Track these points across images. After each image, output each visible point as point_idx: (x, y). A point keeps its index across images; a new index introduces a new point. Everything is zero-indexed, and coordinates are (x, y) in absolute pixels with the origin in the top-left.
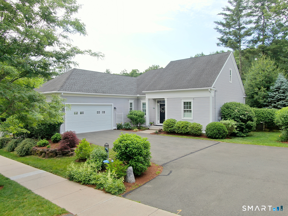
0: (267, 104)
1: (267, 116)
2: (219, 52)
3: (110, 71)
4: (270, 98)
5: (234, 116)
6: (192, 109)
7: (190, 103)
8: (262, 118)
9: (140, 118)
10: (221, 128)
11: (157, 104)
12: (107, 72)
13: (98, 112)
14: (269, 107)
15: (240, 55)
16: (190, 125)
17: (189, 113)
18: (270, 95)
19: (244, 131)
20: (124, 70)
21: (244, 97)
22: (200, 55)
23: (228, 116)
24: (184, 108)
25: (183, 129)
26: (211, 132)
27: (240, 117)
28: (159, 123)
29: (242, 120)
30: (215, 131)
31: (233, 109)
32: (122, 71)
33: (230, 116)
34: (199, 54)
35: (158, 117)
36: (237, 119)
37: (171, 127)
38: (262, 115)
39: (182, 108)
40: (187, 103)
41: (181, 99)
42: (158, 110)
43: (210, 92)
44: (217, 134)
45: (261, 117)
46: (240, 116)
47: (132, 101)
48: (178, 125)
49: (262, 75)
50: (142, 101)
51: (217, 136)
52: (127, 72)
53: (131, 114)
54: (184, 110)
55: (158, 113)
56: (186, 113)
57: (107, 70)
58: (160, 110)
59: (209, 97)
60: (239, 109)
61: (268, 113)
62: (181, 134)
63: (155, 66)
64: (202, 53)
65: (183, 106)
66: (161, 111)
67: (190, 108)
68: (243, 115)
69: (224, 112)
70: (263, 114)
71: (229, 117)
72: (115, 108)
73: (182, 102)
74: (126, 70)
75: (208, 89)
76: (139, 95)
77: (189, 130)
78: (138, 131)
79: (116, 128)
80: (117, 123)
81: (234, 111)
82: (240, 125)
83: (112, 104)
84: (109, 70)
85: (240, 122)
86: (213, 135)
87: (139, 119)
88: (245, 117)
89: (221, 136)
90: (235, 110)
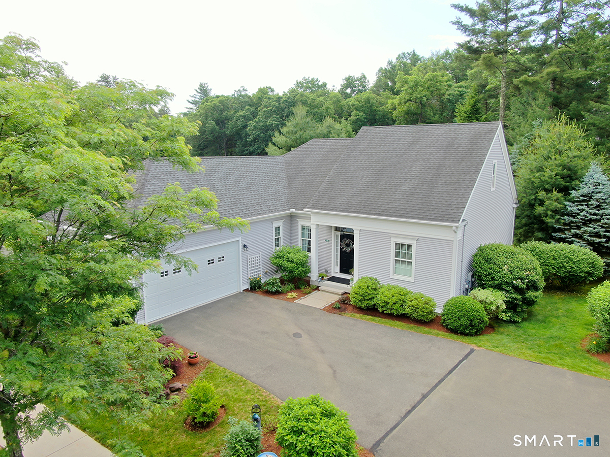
0: (562, 227)
1: (563, 264)
2: (450, 52)
3: (209, 88)
4: (568, 216)
5: (501, 281)
6: (413, 260)
7: (410, 246)
8: (553, 268)
9: (300, 269)
10: (475, 315)
11: (335, 233)
12: (201, 90)
13: (210, 262)
14: (566, 234)
15: (503, 83)
16: (411, 301)
17: (406, 267)
18: (569, 209)
19: (519, 310)
20: (241, 89)
21: (514, 208)
22: (409, 54)
23: (488, 278)
24: (397, 254)
25: (395, 307)
26: (454, 320)
27: (512, 283)
28: (339, 272)
29: (517, 289)
30: (464, 321)
31: (499, 264)
32: (235, 91)
33: (492, 278)
34: (406, 53)
35: (337, 258)
36: (507, 287)
37: (368, 300)
38: (553, 262)
39: (392, 254)
40: (404, 245)
41: (389, 236)
42: (337, 246)
43: (455, 232)
44: (467, 328)
45: (549, 266)
46: (514, 282)
47: (280, 224)
48: (386, 299)
49: (556, 164)
50: (301, 223)
51: (467, 331)
52: (247, 92)
53: (280, 257)
54: (396, 260)
55: (337, 252)
56: (400, 266)
57: (200, 86)
58: (341, 245)
59: (453, 241)
60: (512, 265)
61: (565, 258)
62: (391, 316)
63: (310, 79)
64: (414, 53)
65: (394, 250)
66: (343, 248)
67: (410, 256)
68: (519, 278)
69: (480, 269)
70: (554, 259)
71: (490, 281)
72: (245, 246)
73: (392, 242)
74: (245, 88)
75: (452, 227)
76: (294, 210)
77: (408, 311)
78: (297, 299)
79: (248, 286)
80: (249, 277)
81: (500, 270)
82: (511, 298)
83: (240, 238)
84: (206, 85)
85: (511, 293)
86: (459, 329)
87: (297, 271)
88: (524, 283)
89: (474, 331)
90: (504, 268)
